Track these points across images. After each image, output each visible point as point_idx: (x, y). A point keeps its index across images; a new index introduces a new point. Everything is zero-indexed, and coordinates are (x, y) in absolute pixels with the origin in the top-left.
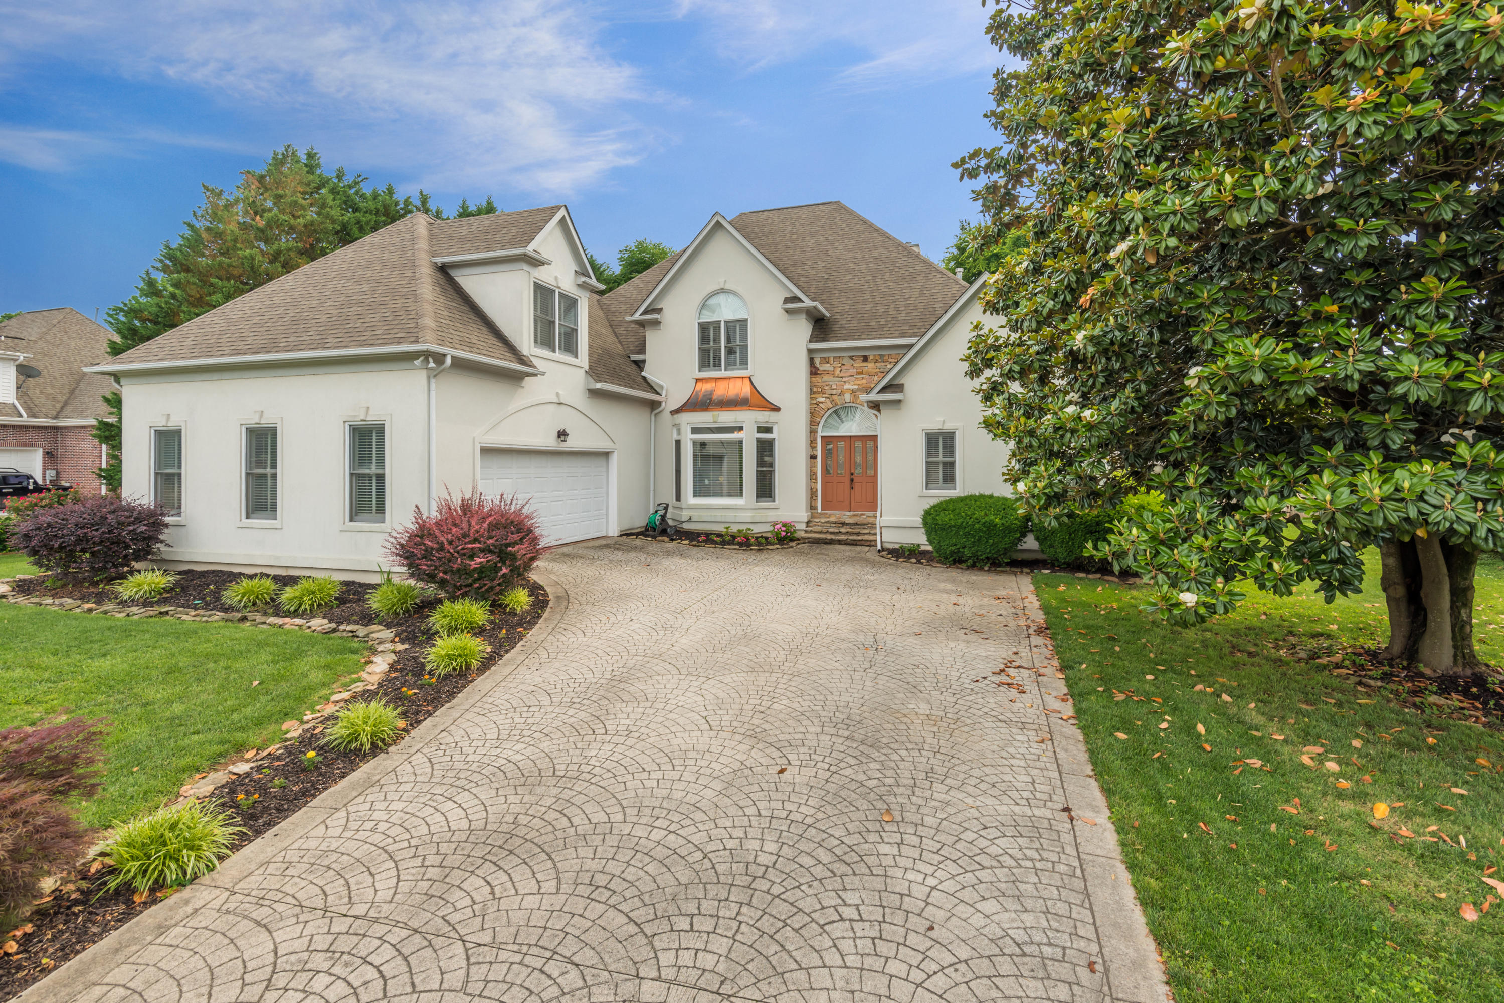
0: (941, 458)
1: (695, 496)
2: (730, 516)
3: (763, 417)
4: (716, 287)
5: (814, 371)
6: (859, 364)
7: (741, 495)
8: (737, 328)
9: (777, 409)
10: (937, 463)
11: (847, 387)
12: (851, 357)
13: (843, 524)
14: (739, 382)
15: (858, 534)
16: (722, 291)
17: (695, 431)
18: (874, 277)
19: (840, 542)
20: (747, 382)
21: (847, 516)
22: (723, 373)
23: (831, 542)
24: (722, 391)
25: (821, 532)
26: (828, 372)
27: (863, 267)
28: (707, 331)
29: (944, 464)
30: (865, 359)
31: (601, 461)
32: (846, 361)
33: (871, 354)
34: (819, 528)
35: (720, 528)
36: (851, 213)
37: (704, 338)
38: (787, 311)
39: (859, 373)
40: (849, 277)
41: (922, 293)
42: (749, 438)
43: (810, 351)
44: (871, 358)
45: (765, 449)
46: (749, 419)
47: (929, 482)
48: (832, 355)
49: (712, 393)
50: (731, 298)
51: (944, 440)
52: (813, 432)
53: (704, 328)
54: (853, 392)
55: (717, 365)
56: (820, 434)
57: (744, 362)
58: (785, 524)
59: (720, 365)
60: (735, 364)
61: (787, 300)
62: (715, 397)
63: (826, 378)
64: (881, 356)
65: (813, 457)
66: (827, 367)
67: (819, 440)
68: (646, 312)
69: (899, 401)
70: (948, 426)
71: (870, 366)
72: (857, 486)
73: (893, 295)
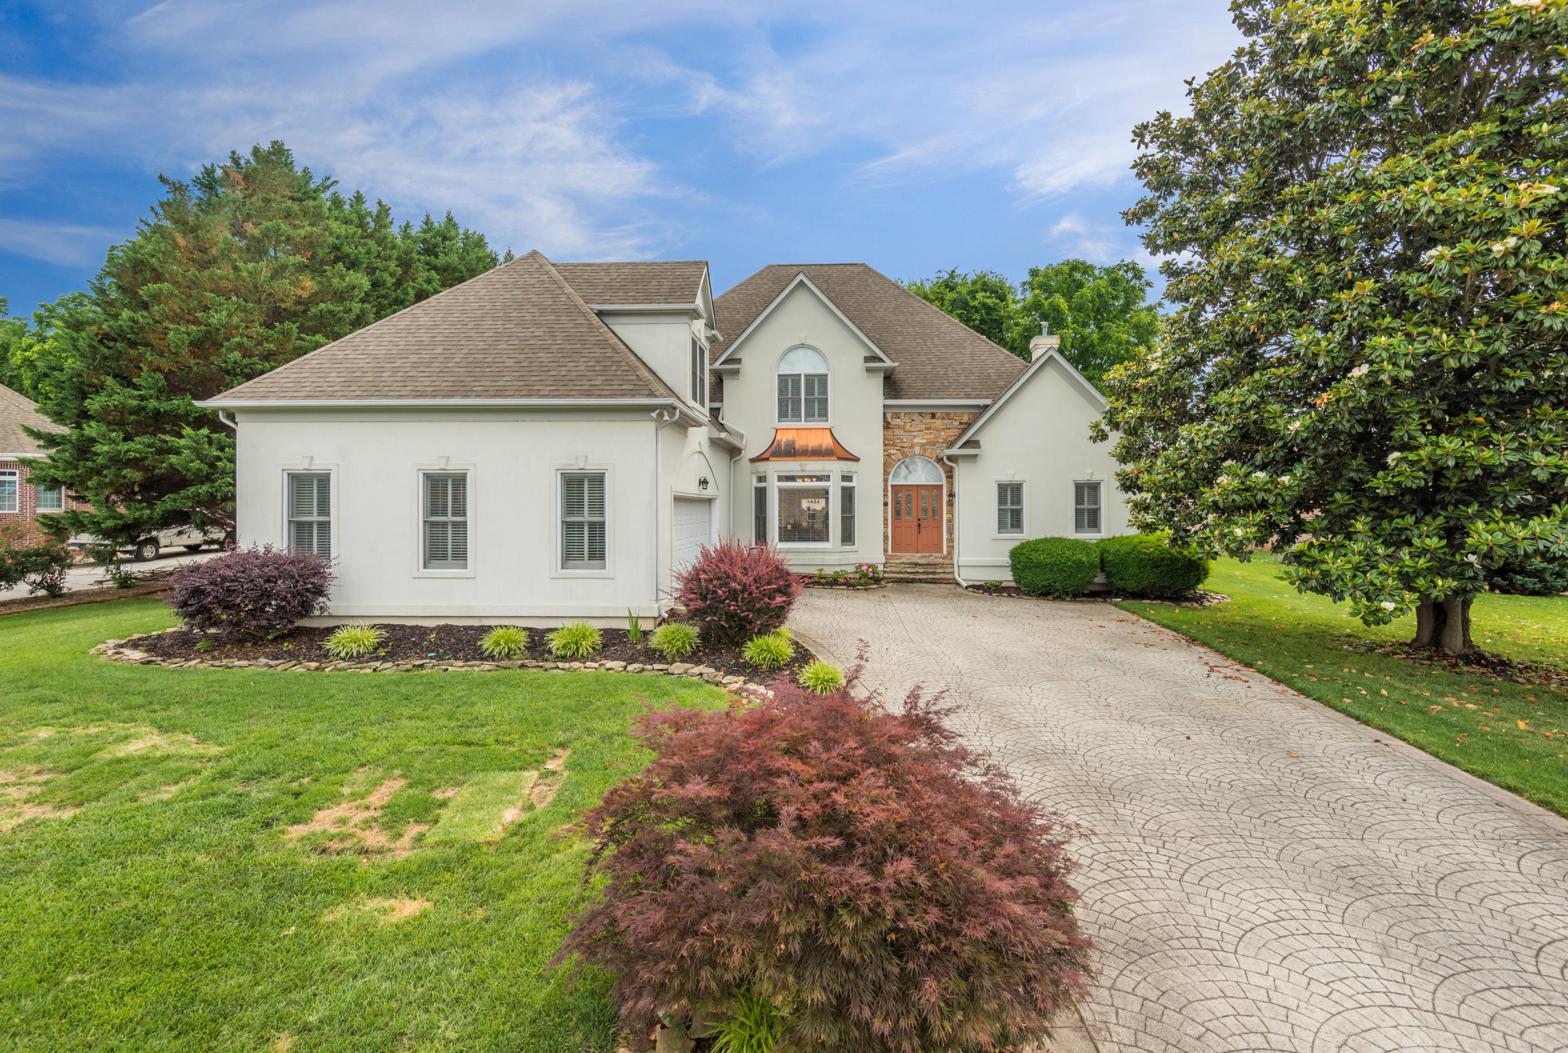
0: (1009, 506)
1: (780, 540)
2: (818, 559)
3: (846, 466)
4: (796, 342)
5: (887, 426)
6: (928, 420)
7: (828, 540)
8: (818, 383)
9: (856, 459)
10: (1006, 510)
11: (916, 440)
12: (920, 414)
13: (917, 564)
14: (820, 433)
15: (934, 573)
16: (803, 346)
17: (780, 478)
18: (925, 341)
19: (920, 581)
20: (828, 432)
21: (916, 557)
22: (803, 424)
23: (913, 581)
24: (802, 441)
25: (900, 572)
26: (899, 427)
27: (911, 330)
28: (787, 383)
29: (1012, 511)
30: (933, 416)
31: (703, 508)
32: (916, 417)
33: (939, 412)
34: (893, 569)
35: (813, 571)
36: (881, 277)
37: (782, 390)
38: (868, 370)
39: (927, 429)
40: (900, 338)
41: (973, 360)
42: (835, 487)
43: (885, 406)
44: (938, 415)
45: (848, 496)
46: (835, 468)
47: (1002, 526)
48: (902, 411)
49: (793, 442)
50: (810, 353)
51: (1012, 490)
52: (886, 481)
53: (783, 379)
54: (922, 445)
55: (797, 416)
56: (890, 483)
57: (824, 414)
58: (870, 566)
59: (800, 416)
60: (814, 416)
61: (867, 359)
62: (797, 446)
63: (897, 432)
64: (948, 414)
65: (886, 504)
66: (897, 421)
67: (890, 488)
68: (725, 362)
69: (976, 456)
70: (1017, 479)
71: (938, 423)
72: (923, 531)
73: (947, 359)
